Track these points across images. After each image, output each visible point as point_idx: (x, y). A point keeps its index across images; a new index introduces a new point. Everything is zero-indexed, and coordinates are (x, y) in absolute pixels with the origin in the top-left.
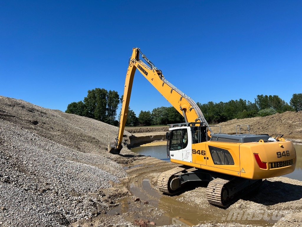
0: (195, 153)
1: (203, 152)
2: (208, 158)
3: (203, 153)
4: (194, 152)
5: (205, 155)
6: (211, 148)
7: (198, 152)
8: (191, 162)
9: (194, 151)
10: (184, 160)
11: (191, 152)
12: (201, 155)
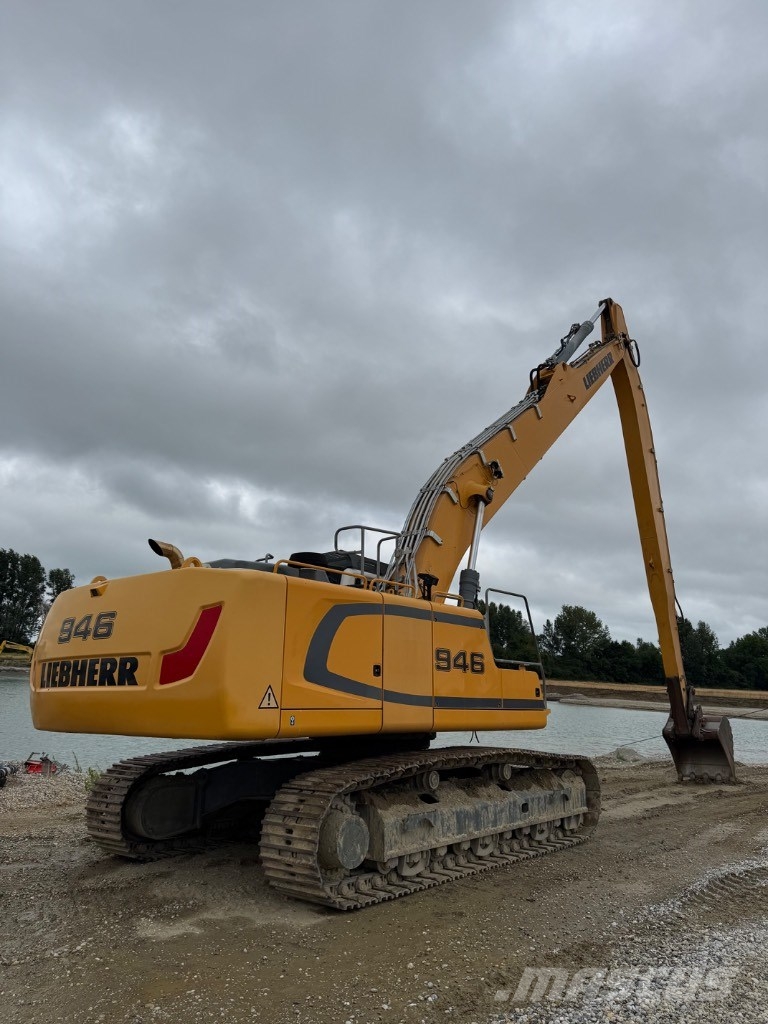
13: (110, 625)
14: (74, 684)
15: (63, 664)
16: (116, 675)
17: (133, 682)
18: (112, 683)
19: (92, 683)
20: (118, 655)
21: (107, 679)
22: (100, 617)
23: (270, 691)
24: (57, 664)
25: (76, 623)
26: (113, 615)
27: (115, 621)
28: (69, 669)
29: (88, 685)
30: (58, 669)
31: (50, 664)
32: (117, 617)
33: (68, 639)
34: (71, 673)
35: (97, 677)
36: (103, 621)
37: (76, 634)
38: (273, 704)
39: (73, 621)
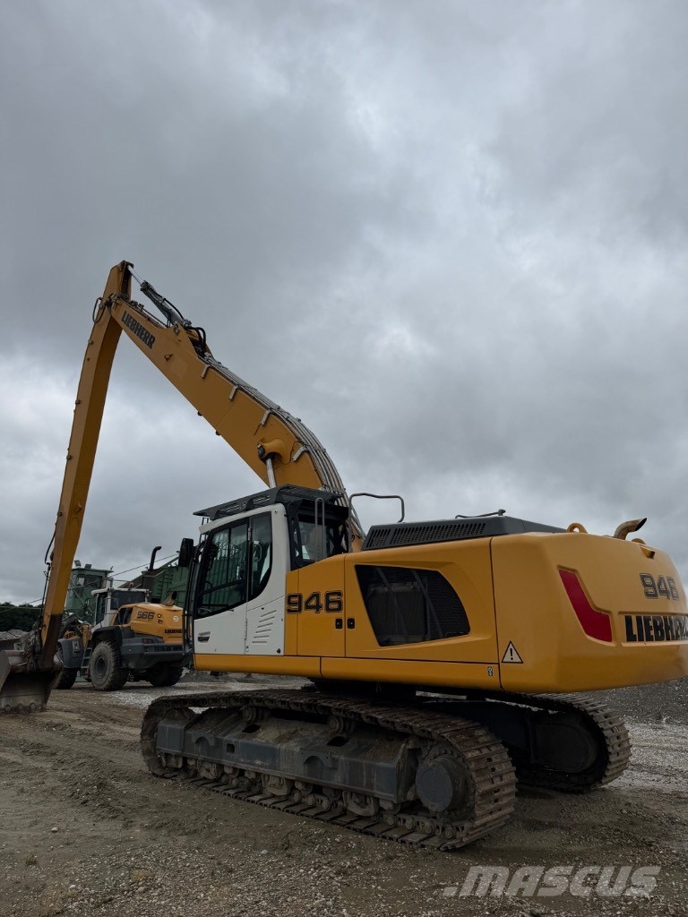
0: (300, 610)
1: (332, 598)
2: (351, 623)
3: (333, 601)
4: (294, 603)
5: (339, 609)
6: (366, 574)
7: (313, 602)
8: (279, 651)
9: (296, 600)
10: (251, 651)
11: (281, 605)
12: (323, 611)
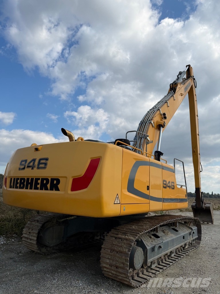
13: (46, 164)
14: (27, 188)
15: (21, 179)
16: (49, 186)
17: (57, 189)
18: (46, 189)
19: (36, 188)
20: (49, 177)
21: (44, 187)
22: (40, 160)
23: (117, 196)
24: (18, 179)
25: (28, 162)
26: (47, 159)
27: (48, 162)
28: (24, 182)
29: (34, 189)
30: (19, 181)
31: (14, 179)
32: (49, 160)
33: (24, 168)
34: (25, 183)
35: (39, 186)
36: (42, 161)
37: (28, 167)
38: (118, 202)
39: (26, 161)
